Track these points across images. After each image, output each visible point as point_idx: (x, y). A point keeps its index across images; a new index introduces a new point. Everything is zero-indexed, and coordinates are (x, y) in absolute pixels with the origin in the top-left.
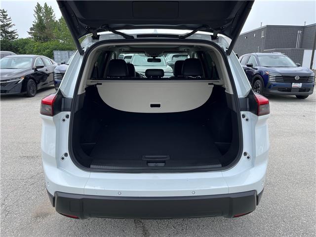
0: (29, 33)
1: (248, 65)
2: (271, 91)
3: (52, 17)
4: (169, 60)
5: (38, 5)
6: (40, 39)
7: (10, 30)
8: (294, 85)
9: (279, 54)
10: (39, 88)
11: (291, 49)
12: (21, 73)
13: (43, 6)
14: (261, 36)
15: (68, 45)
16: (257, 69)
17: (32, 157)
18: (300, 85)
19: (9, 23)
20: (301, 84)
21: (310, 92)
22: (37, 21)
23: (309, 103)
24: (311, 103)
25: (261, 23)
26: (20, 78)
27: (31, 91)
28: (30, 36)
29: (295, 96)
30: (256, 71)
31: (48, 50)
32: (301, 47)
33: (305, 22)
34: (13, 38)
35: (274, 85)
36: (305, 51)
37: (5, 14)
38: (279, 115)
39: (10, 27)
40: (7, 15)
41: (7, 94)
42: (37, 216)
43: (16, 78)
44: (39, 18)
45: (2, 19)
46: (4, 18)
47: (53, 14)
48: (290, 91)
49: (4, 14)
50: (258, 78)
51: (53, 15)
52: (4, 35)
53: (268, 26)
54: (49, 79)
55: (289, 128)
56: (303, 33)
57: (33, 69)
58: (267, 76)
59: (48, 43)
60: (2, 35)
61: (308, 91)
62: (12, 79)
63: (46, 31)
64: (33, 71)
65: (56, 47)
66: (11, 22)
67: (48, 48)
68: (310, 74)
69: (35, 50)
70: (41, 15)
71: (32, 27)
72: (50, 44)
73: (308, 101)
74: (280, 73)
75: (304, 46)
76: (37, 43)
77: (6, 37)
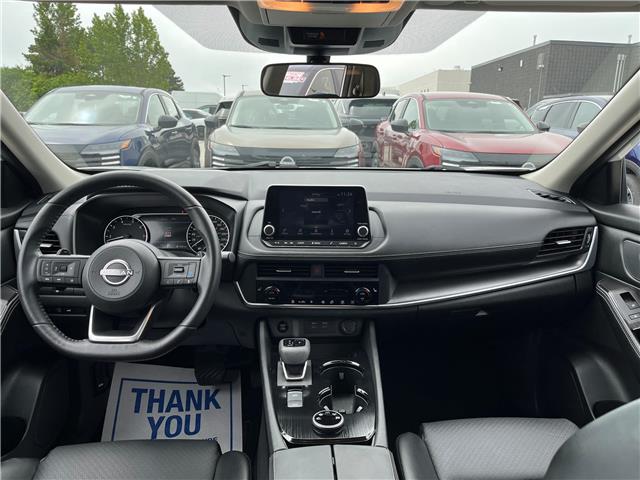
0: (27, 57)
3: (73, 20)
6: (46, 70)
14: (536, 64)
22: (39, 29)
25: (535, 37)
33: (630, 36)
44: (46, 25)
47: (76, 13)
51: (75, 17)
53: (554, 44)
56: (628, 61)
63: (59, 51)
70: (50, 17)
71: (34, 43)
76: (39, 79)
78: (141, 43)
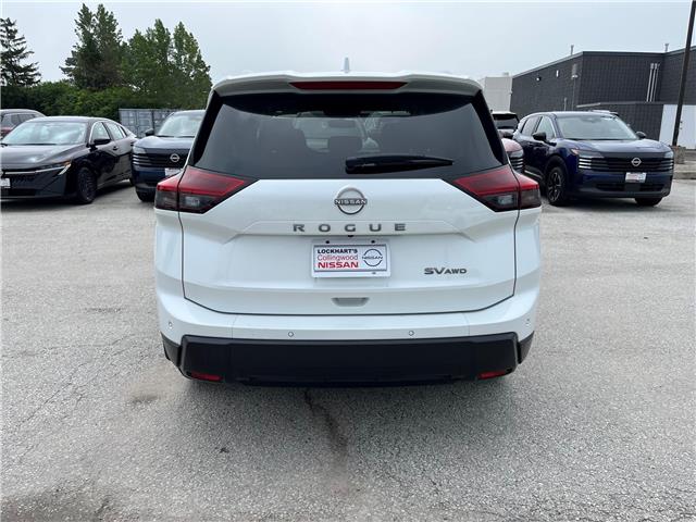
0: (64, 70)
1: (536, 137)
2: (583, 190)
3: (115, 35)
4: (371, 128)
5: (85, 9)
6: (89, 84)
7: (22, 63)
8: (629, 177)
9: (606, 113)
10: (100, 185)
11: (634, 103)
12: (65, 153)
13: (94, 10)
14: (570, 74)
15: (150, 97)
16: (554, 145)
17: (110, 310)
18: (642, 177)
19: (19, 48)
20: (644, 174)
21: (663, 191)
22: (81, 44)
23: (661, 214)
24: (665, 214)
25: (572, 47)
26: (62, 164)
27: (85, 192)
28: (66, 77)
29: (633, 200)
30: (552, 148)
31: (106, 108)
32: (657, 99)
33: (667, 45)
34: (30, 81)
35: (589, 177)
36: (666, 107)
37: (13, 28)
38: (596, 237)
39: (22, 57)
40: (16, 31)
41: (36, 196)
42: (136, 401)
43: (54, 165)
44: (87, 37)
45: (5, 39)
46: (8, 37)
47: (117, 28)
48: (622, 190)
49: (9, 28)
50: (556, 164)
51: (116, 32)
52: (9, 74)
53: (586, 54)
54: (119, 168)
55: (611, 260)
56: (661, 68)
57: (87, 146)
58: (574, 159)
59: (108, 91)
60: (5, 75)
61: (659, 189)
62: (46, 167)
63: (102, 65)
64: (87, 151)
65: (124, 101)
66: (24, 45)
67: (107, 104)
68: (664, 153)
69: (77, 108)
70: (92, 31)
71: (71, 56)
72: (111, 94)
73: (660, 210)
74: (601, 153)
75: (662, 97)
76: (83, 93)
77: (15, 79)
78: (183, 57)
